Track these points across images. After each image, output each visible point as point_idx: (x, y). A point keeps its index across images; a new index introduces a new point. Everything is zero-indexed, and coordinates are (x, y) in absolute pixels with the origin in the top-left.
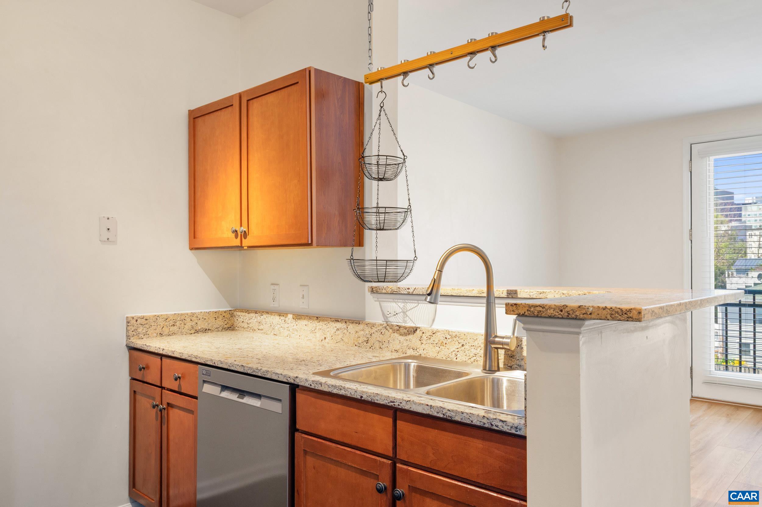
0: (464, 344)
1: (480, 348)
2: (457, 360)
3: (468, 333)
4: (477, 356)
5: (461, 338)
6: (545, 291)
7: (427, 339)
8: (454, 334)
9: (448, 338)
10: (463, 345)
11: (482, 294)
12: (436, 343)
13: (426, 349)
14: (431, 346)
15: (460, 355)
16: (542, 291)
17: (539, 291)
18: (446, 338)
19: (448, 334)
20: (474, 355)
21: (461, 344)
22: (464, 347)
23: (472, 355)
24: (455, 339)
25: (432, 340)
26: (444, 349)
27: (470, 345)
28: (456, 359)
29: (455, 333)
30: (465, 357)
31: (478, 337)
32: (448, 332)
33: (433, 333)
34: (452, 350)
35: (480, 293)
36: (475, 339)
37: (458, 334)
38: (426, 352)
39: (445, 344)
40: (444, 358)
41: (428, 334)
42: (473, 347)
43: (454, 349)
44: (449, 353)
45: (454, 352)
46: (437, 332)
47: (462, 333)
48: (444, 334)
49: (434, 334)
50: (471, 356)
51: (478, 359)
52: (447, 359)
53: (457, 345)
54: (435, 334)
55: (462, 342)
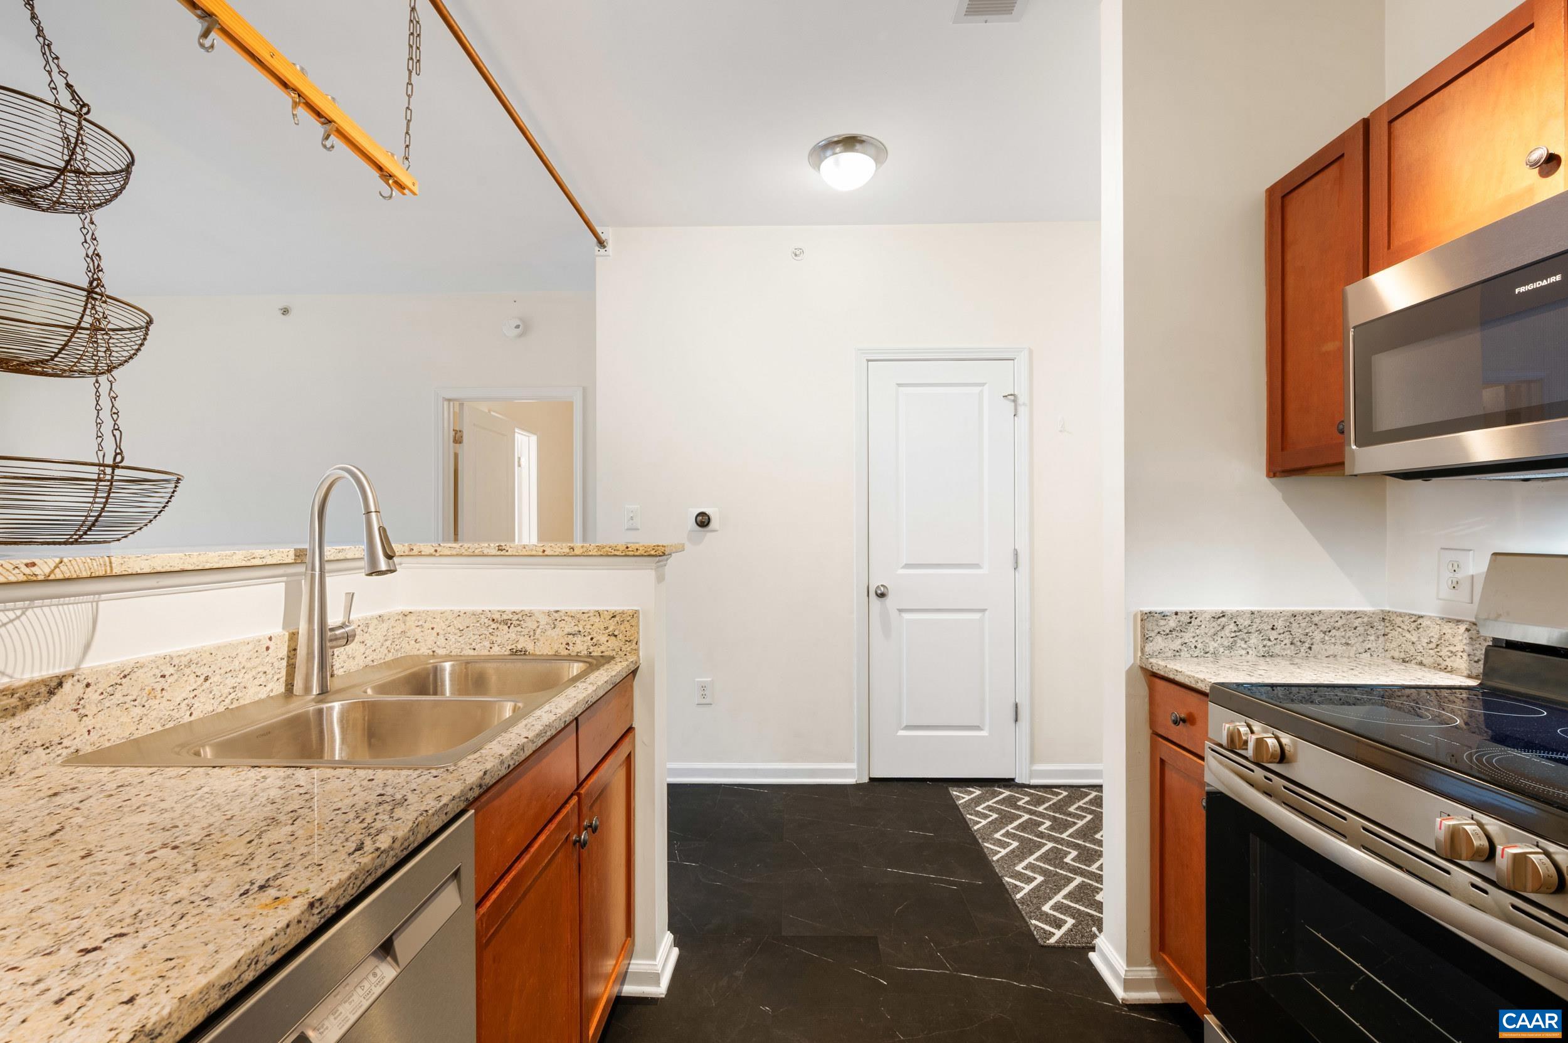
0: (210, 675)
1: (244, 671)
2: (192, 718)
3: (219, 647)
4: (237, 689)
5: (202, 663)
6: (344, 547)
7: (102, 697)
8: (185, 660)
9: (167, 673)
10: (206, 679)
11: (252, 560)
12: (134, 697)
13: (98, 726)
14: (116, 712)
15: (200, 702)
16: (341, 548)
17: (337, 548)
18: (163, 676)
19: (169, 664)
20: (231, 690)
21: (202, 678)
22: (209, 682)
23: (226, 691)
24: (187, 671)
25: (118, 695)
26: (157, 706)
27: (223, 671)
28: (191, 715)
29: (188, 658)
30: (213, 701)
31: (238, 651)
32: (170, 660)
33: (122, 675)
34: (178, 700)
35: (249, 560)
36: (234, 655)
37: (194, 657)
38: (96, 737)
39: (159, 691)
40: (159, 728)
41: (104, 685)
42: (229, 675)
43: (184, 695)
44: (172, 708)
45: (186, 701)
46: (136, 670)
47: (205, 651)
48: (158, 668)
49: (125, 677)
50: (224, 696)
51: (240, 695)
52: (167, 727)
53: (193, 682)
54: (128, 677)
55: (205, 671)
